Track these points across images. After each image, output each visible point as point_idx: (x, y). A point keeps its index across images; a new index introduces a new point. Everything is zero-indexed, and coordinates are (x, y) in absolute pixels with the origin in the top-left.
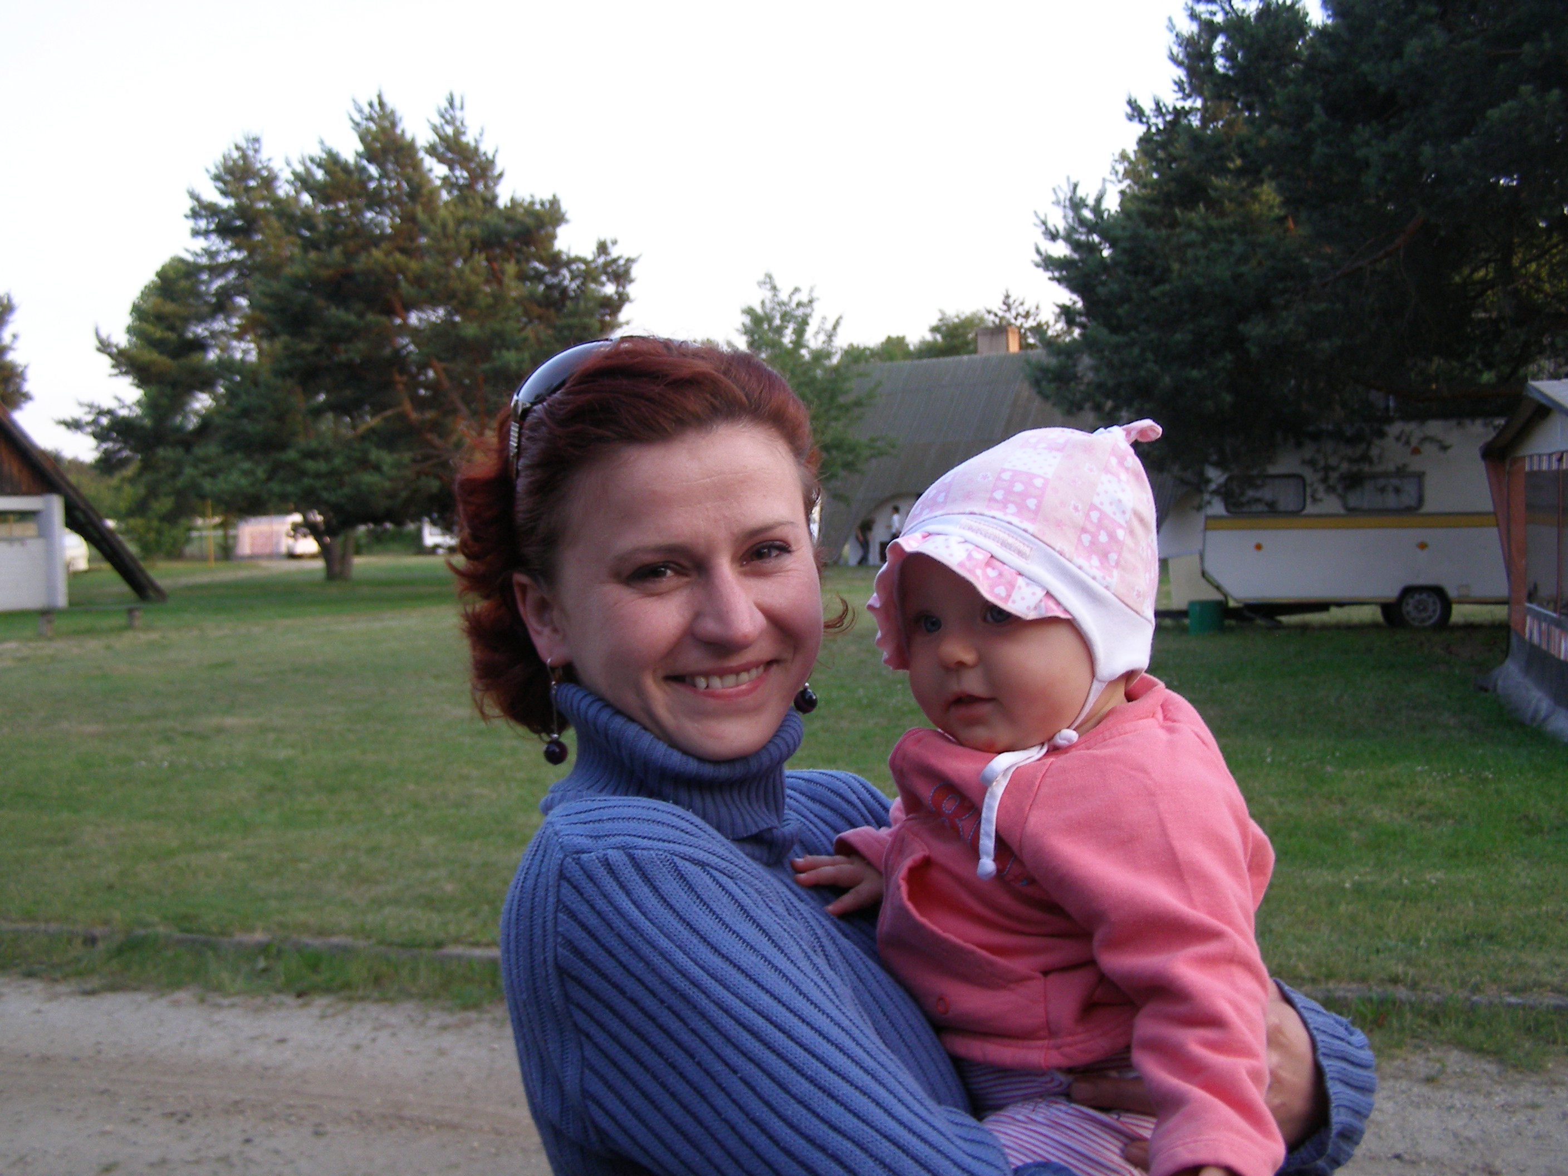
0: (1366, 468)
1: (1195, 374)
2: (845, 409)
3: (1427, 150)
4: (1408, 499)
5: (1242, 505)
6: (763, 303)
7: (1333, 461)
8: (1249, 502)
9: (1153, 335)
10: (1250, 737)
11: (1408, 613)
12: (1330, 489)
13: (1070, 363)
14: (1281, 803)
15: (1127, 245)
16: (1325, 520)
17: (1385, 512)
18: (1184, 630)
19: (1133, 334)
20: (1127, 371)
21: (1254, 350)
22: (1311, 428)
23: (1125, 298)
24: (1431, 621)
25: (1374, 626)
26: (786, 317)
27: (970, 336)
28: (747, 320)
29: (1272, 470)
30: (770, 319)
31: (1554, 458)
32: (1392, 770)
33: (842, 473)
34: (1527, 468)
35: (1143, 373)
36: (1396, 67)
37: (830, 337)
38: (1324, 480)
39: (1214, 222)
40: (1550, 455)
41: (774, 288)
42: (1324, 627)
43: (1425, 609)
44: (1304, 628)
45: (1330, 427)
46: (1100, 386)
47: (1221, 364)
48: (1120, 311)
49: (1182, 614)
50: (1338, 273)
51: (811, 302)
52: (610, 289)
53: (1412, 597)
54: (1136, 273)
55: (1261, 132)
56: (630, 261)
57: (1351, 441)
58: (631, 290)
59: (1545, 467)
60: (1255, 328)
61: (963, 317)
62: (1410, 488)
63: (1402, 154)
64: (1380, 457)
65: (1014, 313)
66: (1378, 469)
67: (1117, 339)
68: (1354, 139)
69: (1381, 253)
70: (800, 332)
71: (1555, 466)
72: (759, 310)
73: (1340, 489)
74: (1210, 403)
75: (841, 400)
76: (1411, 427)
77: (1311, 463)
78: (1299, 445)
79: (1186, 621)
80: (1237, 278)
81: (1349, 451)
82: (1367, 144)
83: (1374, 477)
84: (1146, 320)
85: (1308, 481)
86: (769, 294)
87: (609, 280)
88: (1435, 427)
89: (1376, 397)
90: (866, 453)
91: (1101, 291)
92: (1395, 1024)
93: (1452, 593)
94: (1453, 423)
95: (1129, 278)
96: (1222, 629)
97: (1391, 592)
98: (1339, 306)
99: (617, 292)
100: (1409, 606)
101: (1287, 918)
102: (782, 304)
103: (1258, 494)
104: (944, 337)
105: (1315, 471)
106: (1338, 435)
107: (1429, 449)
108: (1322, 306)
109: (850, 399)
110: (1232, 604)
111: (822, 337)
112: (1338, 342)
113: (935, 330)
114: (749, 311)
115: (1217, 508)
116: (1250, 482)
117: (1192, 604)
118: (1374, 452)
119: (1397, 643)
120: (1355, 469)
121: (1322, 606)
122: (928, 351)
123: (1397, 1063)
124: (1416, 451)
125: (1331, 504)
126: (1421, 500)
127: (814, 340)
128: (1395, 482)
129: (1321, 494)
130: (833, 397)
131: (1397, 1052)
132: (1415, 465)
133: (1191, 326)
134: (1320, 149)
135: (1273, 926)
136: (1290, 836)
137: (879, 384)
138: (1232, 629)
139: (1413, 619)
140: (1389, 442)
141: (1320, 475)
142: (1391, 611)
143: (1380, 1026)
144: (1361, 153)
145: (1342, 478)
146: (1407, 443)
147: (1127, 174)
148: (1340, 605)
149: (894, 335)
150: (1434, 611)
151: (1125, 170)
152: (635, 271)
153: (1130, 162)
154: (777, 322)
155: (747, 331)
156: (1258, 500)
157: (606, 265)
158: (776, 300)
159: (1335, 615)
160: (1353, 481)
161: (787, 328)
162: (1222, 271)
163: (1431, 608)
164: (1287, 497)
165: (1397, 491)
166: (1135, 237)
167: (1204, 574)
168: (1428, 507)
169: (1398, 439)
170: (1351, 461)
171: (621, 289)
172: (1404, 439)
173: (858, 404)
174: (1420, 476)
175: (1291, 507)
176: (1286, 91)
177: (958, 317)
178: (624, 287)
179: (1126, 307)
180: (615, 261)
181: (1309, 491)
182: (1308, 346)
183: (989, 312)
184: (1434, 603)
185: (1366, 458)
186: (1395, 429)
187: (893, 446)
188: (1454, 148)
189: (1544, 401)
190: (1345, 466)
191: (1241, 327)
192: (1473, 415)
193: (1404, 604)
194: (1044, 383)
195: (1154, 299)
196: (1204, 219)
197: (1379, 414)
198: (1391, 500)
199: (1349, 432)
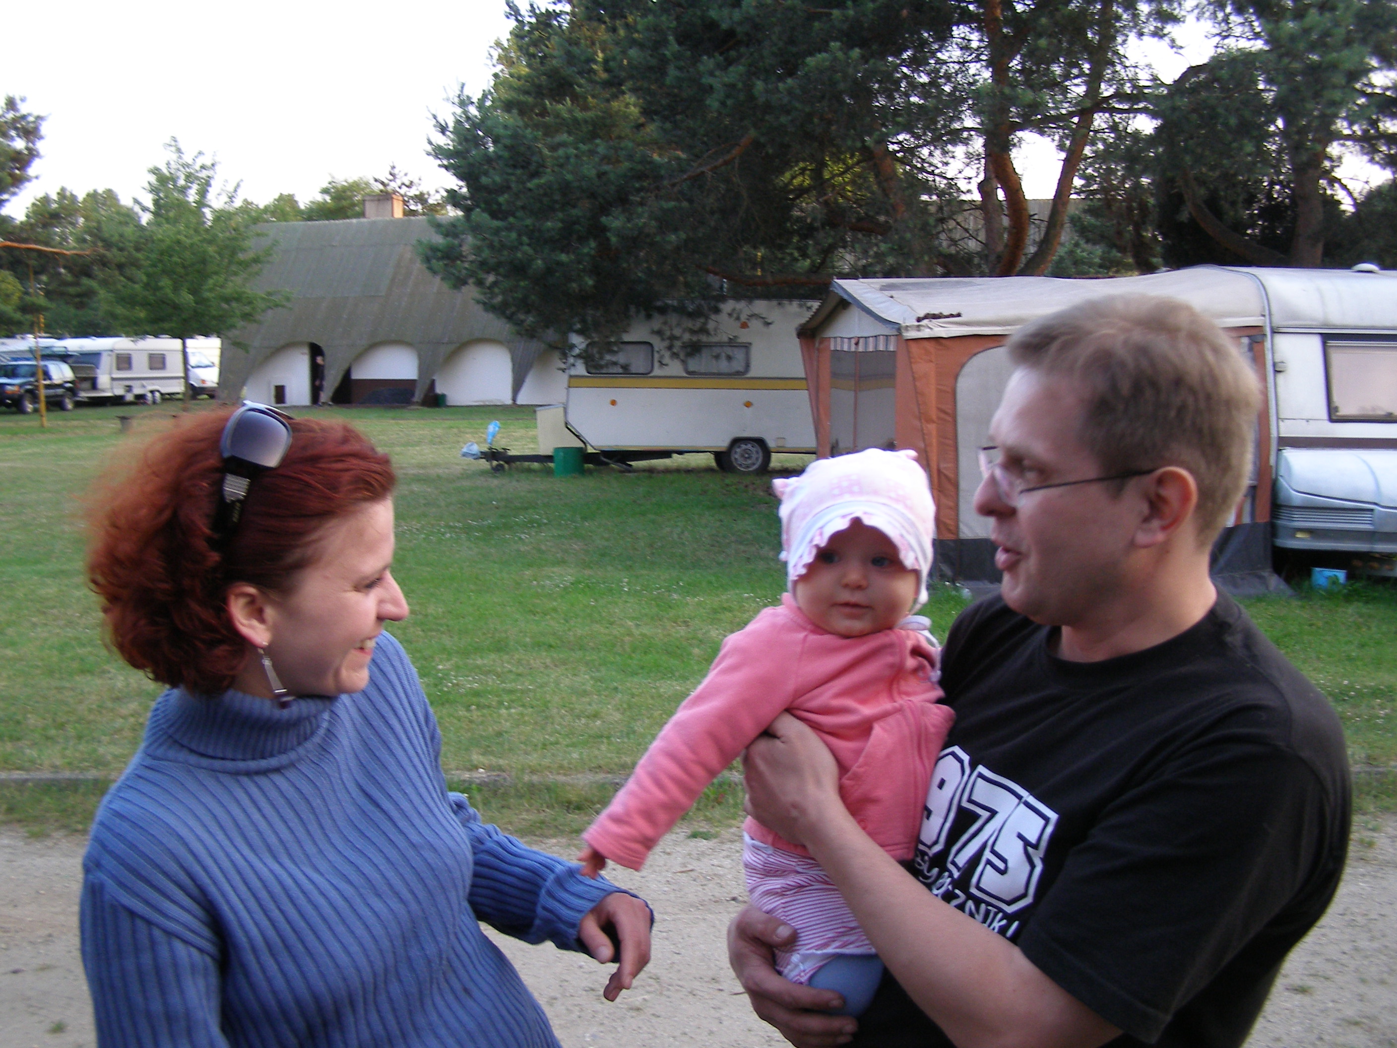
0: (704, 338)
1: (564, 257)
2: (245, 265)
3: (759, 85)
4: (738, 366)
5: (602, 367)
6: (168, 164)
7: (677, 332)
8: (607, 366)
9: (528, 222)
10: (609, 568)
11: (736, 459)
12: (675, 355)
13: (456, 242)
14: (637, 625)
15: (508, 142)
16: (670, 381)
17: (719, 375)
18: (549, 472)
19: (511, 219)
20: (505, 253)
21: (614, 240)
22: (659, 303)
23: (505, 188)
24: (754, 467)
25: (709, 470)
26: (189, 177)
27: (358, 198)
28: (153, 179)
29: (626, 338)
30: (174, 179)
31: (853, 341)
32: (724, 597)
33: (241, 324)
34: (832, 348)
35: (519, 255)
36: (737, 15)
37: (231, 198)
38: (670, 348)
39: (579, 115)
40: (850, 339)
41: (179, 151)
42: (667, 471)
43: (749, 458)
44: (651, 471)
45: (675, 303)
46: (483, 264)
47: (586, 250)
48: (501, 199)
49: (549, 458)
50: (685, 176)
51: (213, 165)
52: (19, 144)
53: (739, 447)
54: (515, 167)
55: (624, 52)
56: (39, 118)
57: (691, 315)
58: (40, 146)
59: (846, 348)
60: (615, 222)
61: (351, 181)
62: (739, 355)
63: (740, 85)
64: (716, 329)
65: (399, 182)
66: (714, 339)
67: (496, 223)
68: (701, 68)
69: (721, 161)
70: (203, 193)
71: (853, 349)
72: (165, 171)
73: (682, 356)
74: (574, 285)
75: (241, 256)
76: (741, 305)
77: (659, 333)
78: (649, 317)
79: (551, 465)
80: (601, 175)
81: (689, 324)
82: (711, 74)
83: (709, 346)
84: (523, 208)
85: (656, 349)
86: (174, 156)
87: (19, 136)
88: (760, 306)
89: (712, 279)
90: (261, 305)
91: (484, 180)
92: (731, 801)
93: (771, 444)
94: (774, 303)
95: (510, 171)
96: (583, 472)
97: (722, 443)
98: (685, 204)
99: (27, 148)
100: (737, 455)
101: (647, 721)
102: (186, 165)
103: (614, 359)
104: (333, 199)
105: (663, 340)
106: (681, 310)
107: (755, 324)
108: (672, 204)
109: (251, 255)
110: (590, 450)
111: (224, 198)
112: (683, 236)
113: (325, 191)
114: (155, 171)
115: (580, 369)
116: (608, 348)
117: (557, 450)
118: (711, 325)
119: (727, 485)
120: (695, 339)
121: (666, 454)
122: (319, 212)
123: (733, 830)
124: (744, 325)
125: (675, 368)
126: (748, 366)
127: (216, 200)
128: (729, 351)
129: (667, 360)
130: (234, 253)
131: (733, 822)
132: (744, 336)
133: (560, 215)
134: (672, 72)
135: (636, 728)
136: (645, 653)
137: (276, 243)
138: (590, 472)
139: (740, 465)
140: (723, 317)
141: (666, 343)
142: (722, 457)
143: (719, 803)
144: (707, 80)
145: (684, 346)
146: (738, 318)
147: (500, 59)
148: (680, 453)
149: (285, 193)
150: (757, 459)
151: (499, 56)
152: (44, 129)
153: (504, 49)
154: (181, 182)
155: (153, 190)
156: (615, 364)
157: (15, 120)
158: (181, 161)
159: (676, 460)
160: (694, 349)
161: (190, 188)
162: (589, 170)
163: (754, 456)
164: (637, 360)
165: (729, 358)
166: (515, 136)
167: (567, 425)
168: (752, 373)
169: (730, 315)
170: (693, 332)
171: (31, 145)
172: (735, 315)
173: (256, 260)
174: (747, 347)
175: (641, 371)
176: (646, 20)
177: (346, 181)
178: (34, 143)
179: (506, 196)
180: (24, 117)
181: (656, 356)
182: (658, 238)
183: (376, 180)
184: (757, 452)
185: (704, 330)
186: (728, 306)
187: (288, 299)
188: (781, 85)
189: (846, 297)
190: (687, 337)
191: (604, 219)
192: (791, 297)
193: (733, 452)
194: (434, 261)
195: (530, 190)
196: (570, 111)
197: (715, 293)
198: (723, 366)
199: (691, 308)
